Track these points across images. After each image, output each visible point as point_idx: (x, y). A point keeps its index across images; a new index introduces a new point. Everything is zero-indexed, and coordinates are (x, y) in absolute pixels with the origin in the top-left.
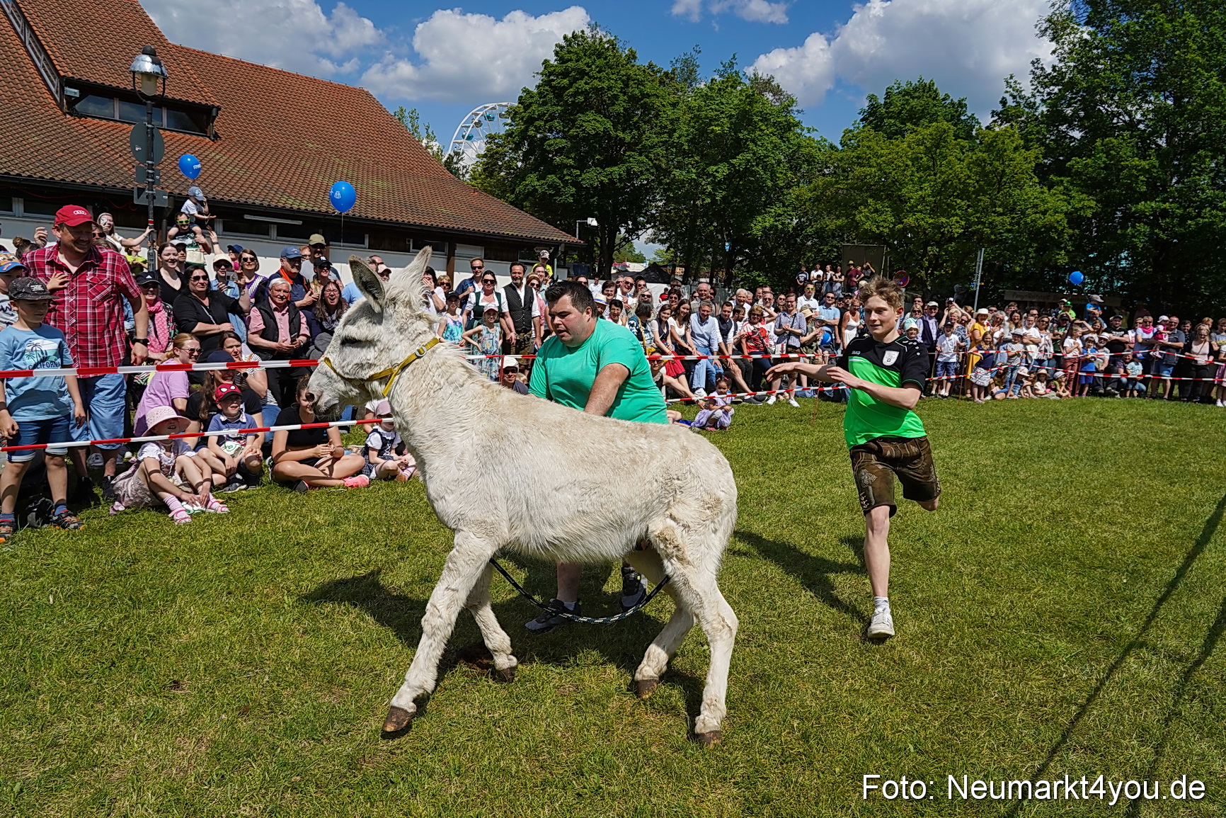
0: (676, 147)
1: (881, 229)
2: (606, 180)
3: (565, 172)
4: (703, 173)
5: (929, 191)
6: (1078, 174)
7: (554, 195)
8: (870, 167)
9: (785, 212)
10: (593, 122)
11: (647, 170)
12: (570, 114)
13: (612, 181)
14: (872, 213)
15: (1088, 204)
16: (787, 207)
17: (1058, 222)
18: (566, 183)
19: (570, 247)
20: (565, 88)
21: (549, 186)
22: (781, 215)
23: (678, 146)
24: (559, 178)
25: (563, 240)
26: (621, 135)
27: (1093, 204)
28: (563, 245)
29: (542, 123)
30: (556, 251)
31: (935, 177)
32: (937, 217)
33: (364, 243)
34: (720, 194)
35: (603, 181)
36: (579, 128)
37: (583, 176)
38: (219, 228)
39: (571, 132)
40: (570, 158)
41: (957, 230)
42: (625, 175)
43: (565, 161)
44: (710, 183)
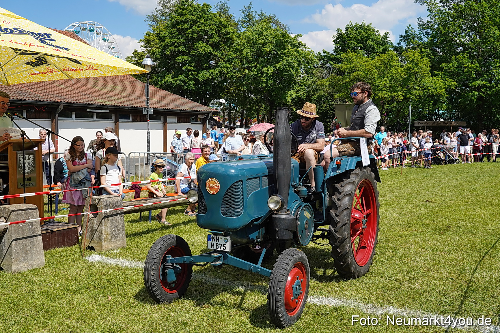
0: (245, 59)
3: (189, 74)
4: (260, 71)
5: (388, 82)
6: (446, 70)
7: (184, 86)
8: (359, 71)
9: (301, 89)
10: (203, 47)
11: (231, 71)
12: (190, 42)
13: (213, 77)
15: (453, 83)
17: (442, 92)
18: (190, 79)
20: (187, 29)
21: (181, 81)
22: (300, 90)
23: (247, 59)
24: (185, 77)
25: (209, 110)
26: (216, 53)
27: (455, 83)
28: (211, 113)
29: (174, 48)
30: (208, 116)
31: (389, 75)
32: (391, 92)
33: (129, 119)
34: (270, 82)
35: (209, 77)
36: (196, 50)
37: (199, 75)
38: (74, 116)
39: (192, 53)
40: (192, 66)
41: (401, 98)
42: (219, 74)
43: (189, 68)
44: (265, 77)
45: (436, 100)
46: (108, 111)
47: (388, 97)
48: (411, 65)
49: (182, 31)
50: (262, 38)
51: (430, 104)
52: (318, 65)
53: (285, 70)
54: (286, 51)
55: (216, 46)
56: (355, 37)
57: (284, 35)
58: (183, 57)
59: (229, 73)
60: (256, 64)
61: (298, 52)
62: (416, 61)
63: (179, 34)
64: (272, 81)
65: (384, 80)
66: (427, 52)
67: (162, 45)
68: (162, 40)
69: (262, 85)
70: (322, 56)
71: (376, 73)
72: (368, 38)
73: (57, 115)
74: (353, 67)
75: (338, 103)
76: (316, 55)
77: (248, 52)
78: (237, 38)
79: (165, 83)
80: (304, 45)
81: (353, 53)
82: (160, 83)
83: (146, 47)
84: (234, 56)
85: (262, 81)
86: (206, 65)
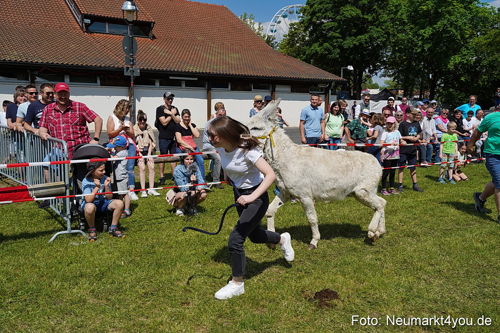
0: (399, 21)
2: (357, 44)
3: (334, 41)
4: (416, 34)
7: (328, 54)
9: (468, 53)
10: (350, 11)
11: (382, 36)
12: (336, 7)
13: (361, 44)
16: (469, 50)
18: (334, 47)
19: (338, 83)
21: (325, 49)
22: (466, 55)
23: (401, 20)
24: (331, 45)
25: (334, 79)
26: (366, 17)
28: (334, 82)
29: (321, 14)
30: (330, 85)
33: (228, 88)
34: (427, 47)
35: (355, 44)
36: (342, 15)
37: (344, 42)
38: (157, 84)
39: (337, 18)
40: (337, 33)
42: (368, 40)
43: (334, 35)
44: (420, 40)
46: (196, 79)
53: (445, 31)
54: (450, 8)
58: (329, 23)
59: (380, 38)
60: (412, 26)
61: (469, 9)
64: (430, 45)
73: (132, 82)
79: (311, 52)
82: (307, 53)
85: (416, 45)
86: (353, 30)
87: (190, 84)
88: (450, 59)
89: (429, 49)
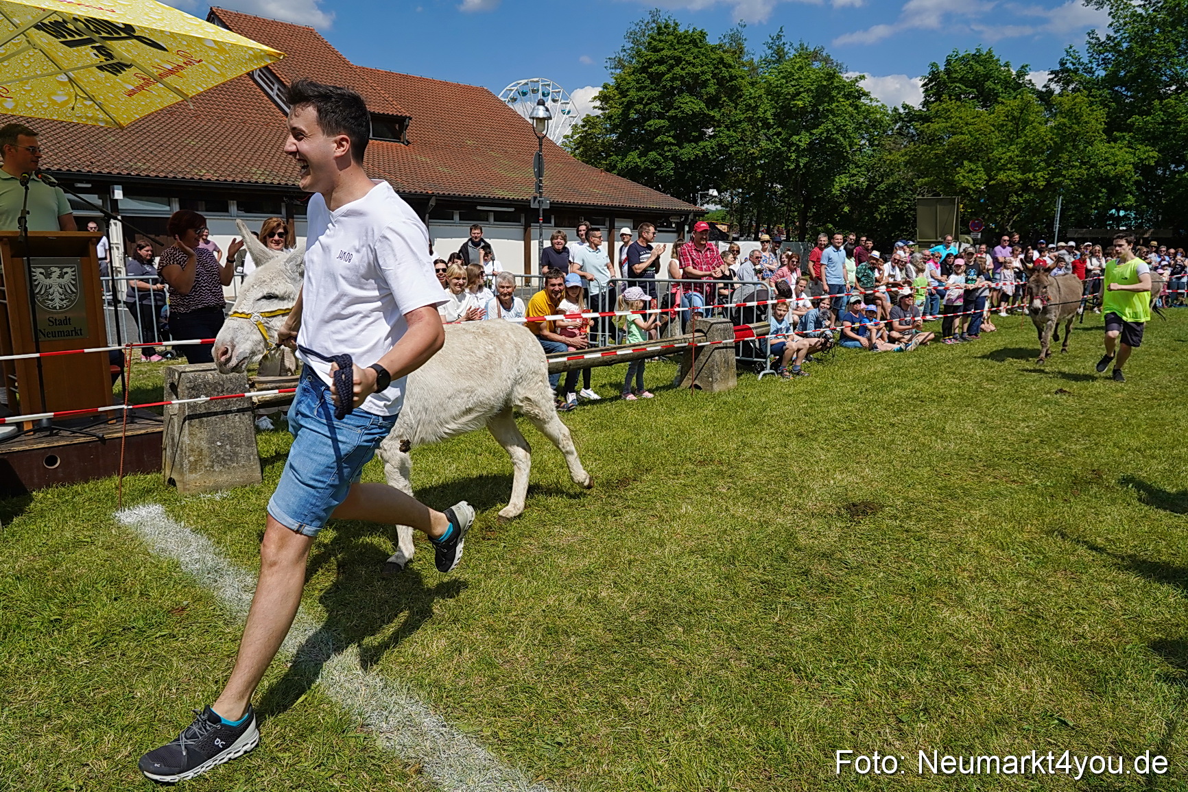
0: (761, 121)
1: (978, 186)
3: (666, 149)
4: (786, 142)
5: (1017, 152)
6: (1139, 129)
7: (656, 170)
9: (859, 172)
10: (690, 103)
11: (736, 142)
12: (667, 96)
13: (705, 155)
14: (968, 173)
15: (1151, 154)
16: (860, 167)
17: (1127, 171)
18: (666, 158)
20: (663, 74)
21: (651, 162)
22: (856, 175)
23: (765, 122)
24: (659, 154)
26: (712, 113)
27: (1155, 154)
29: (642, 106)
30: (687, 219)
31: (1019, 140)
32: (1023, 174)
33: (550, 223)
34: (803, 161)
35: (698, 154)
36: (677, 109)
37: (682, 151)
38: (457, 217)
39: (669, 114)
40: (670, 136)
41: (1042, 183)
42: (716, 148)
43: (665, 139)
44: (794, 152)
45: (1114, 187)
46: (512, 210)
47: (1016, 181)
48: (1065, 120)
49: (656, 78)
50: (792, 83)
51: (1100, 195)
52: (892, 129)
53: (828, 139)
54: (834, 105)
55: (713, 102)
56: (963, 77)
57: (831, 76)
58: (657, 121)
60: (780, 129)
61: (857, 107)
62: (1078, 111)
63: (652, 83)
64: (807, 159)
65: (1009, 150)
66: (1100, 95)
67: (623, 103)
68: (623, 93)
69: (789, 166)
70: (900, 114)
71: (996, 137)
72: (987, 77)
73: (427, 215)
74: (952, 127)
75: (923, 196)
76: (890, 112)
77: (767, 110)
78: (749, 87)
79: (627, 166)
80: (866, 95)
81: (953, 101)
82: (619, 166)
83: (602, 109)
84: (743, 117)
85: (788, 159)
86: (693, 134)
87: (501, 218)
88: (835, 181)
89: (805, 165)
